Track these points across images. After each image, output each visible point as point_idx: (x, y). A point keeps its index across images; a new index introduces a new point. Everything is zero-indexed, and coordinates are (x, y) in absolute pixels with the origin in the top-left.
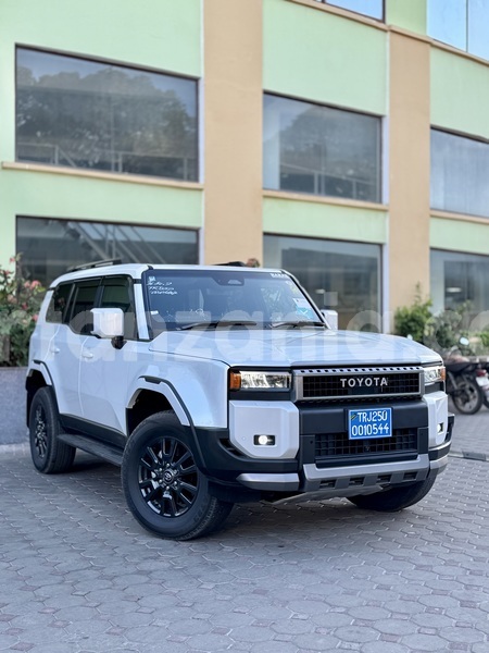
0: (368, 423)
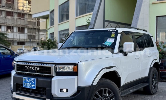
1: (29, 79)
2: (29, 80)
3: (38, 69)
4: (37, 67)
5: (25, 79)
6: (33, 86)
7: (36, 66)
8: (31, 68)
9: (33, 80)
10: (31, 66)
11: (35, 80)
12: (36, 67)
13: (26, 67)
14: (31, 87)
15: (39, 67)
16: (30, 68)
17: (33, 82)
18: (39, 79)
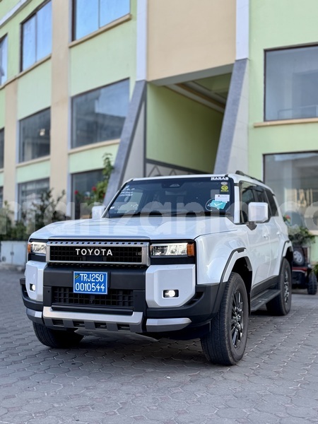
0: (88, 282)
1: (88, 274)
2: (88, 277)
3: (110, 252)
4: (107, 248)
5: (79, 274)
6: (103, 289)
7: (104, 248)
8: (90, 252)
9: (101, 276)
10: (90, 248)
11: (105, 275)
12: (104, 250)
13: (78, 250)
14: (96, 291)
15: (112, 249)
16: (88, 252)
17: (99, 279)
18: (114, 273)
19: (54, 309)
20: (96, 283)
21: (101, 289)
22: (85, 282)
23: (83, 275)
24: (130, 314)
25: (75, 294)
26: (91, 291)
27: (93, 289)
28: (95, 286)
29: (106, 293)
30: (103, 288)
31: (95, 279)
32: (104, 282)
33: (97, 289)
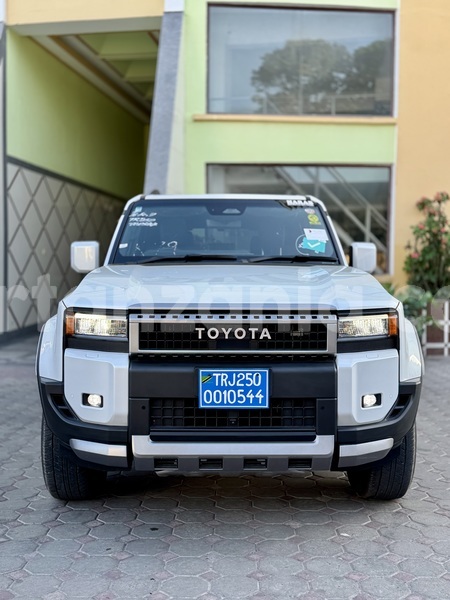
0: (229, 388)
1: (230, 374)
2: (230, 379)
3: (266, 334)
4: (260, 327)
5: (210, 375)
6: (260, 400)
7: (253, 325)
8: (227, 333)
9: (256, 377)
10: (226, 326)
11: (263, 374)
12: (253, 330)
14: (247, 403)
15: (271, 327)
16: (222, 334)
17: (253, 382)
18: (279, 369)
19: (155, 439)
20: (246, 390)
21: (256, 400)
22: (222, 389)
23: (220, 375)
24: (311, 439)
25: (204, 409)
26: (236, 403)
27: (241, 399)
28: (245, 393)
29: (267, 406)
30: (261, 397)
31: (245, 381)
32: (263, 386)
33: (248, 399)
